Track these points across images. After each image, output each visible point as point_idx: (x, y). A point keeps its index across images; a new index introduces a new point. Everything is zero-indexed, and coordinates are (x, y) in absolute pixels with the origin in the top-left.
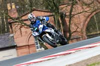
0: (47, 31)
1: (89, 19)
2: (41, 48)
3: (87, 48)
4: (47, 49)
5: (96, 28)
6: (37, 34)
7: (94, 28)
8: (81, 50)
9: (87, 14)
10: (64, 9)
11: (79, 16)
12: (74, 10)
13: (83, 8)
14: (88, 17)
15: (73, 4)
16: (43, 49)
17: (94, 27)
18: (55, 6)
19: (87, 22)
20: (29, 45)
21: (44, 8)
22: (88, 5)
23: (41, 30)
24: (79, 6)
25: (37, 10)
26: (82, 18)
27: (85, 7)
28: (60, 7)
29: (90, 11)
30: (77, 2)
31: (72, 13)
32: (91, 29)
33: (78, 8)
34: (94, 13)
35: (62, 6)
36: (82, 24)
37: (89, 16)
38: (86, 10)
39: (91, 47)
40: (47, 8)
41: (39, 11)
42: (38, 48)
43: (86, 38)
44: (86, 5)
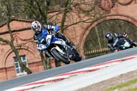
0: (56, 42)
1: (87, 32)
2: (22, 71)
3: (85, 71)
4: (31, 73)
5: (98, 44)
6: (44, 47)
7: (96, 44)
8: (78, 74)
9: (86, 25)
10: (54, 18)
11: (74, 27)
12: (67, 19)
13: (79, 17)
14: (87, 29)
15: (66, 12)
16: (25, 73)
17: (94, 43)
18: (41, 13)
19: (85, 36)
20: (6, 68)
21: (27, 17)
22: (87, 13)
23: (49, 42)
24: (73, 14)
25: (17, 20)
26: (79, 30)
27: (82, 15)
28: (49, 15)
29: (90, 21)
30: (71, 9)
31: (65, 24)
32: (91, 45)
33: (73, 17)
34: (96, 23)
35: (51, 14)
36: (78, 38)
37: (88, 27)
38: (84, 19)
40: (30, 17)
41: (20, 21)
42: (18, 72)
43: (85, 57)
44: (84, 12)
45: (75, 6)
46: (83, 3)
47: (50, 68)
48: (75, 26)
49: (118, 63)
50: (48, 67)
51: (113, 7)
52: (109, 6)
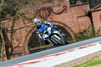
1: (30, 35)
3: (29, 63)
9: (29, 29)
14: (30, 32)
15: (15, 19)
19: (28, 37)
23: (50, 32)
26: (24, 33)
27: (26, 22)
28: (2, 22)
29: (33, 26)
30: (18, 17)
31: (14, 29)
33: (20, 23)
36: (24, 39)
38: (28, 25)
39: (33, 63)
44: (28, 19)
45: (21, 15)
46: (27, 13)
47: (3, 61)
48: (21, 30)
49: (54, 57)
50: (2, 60)
51: (49, 16)
52: (46, 15)
